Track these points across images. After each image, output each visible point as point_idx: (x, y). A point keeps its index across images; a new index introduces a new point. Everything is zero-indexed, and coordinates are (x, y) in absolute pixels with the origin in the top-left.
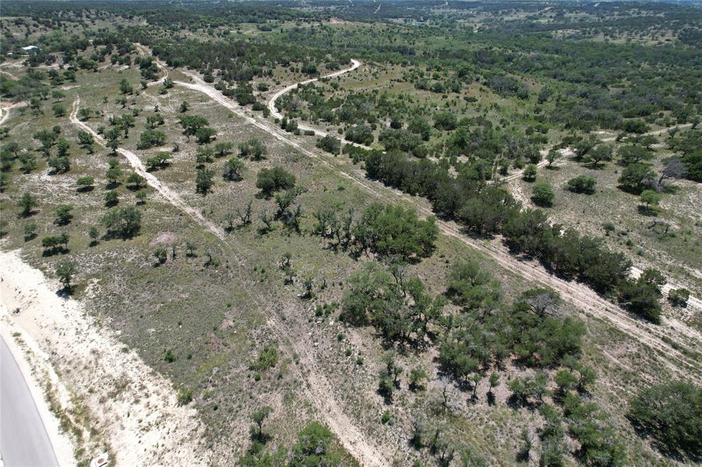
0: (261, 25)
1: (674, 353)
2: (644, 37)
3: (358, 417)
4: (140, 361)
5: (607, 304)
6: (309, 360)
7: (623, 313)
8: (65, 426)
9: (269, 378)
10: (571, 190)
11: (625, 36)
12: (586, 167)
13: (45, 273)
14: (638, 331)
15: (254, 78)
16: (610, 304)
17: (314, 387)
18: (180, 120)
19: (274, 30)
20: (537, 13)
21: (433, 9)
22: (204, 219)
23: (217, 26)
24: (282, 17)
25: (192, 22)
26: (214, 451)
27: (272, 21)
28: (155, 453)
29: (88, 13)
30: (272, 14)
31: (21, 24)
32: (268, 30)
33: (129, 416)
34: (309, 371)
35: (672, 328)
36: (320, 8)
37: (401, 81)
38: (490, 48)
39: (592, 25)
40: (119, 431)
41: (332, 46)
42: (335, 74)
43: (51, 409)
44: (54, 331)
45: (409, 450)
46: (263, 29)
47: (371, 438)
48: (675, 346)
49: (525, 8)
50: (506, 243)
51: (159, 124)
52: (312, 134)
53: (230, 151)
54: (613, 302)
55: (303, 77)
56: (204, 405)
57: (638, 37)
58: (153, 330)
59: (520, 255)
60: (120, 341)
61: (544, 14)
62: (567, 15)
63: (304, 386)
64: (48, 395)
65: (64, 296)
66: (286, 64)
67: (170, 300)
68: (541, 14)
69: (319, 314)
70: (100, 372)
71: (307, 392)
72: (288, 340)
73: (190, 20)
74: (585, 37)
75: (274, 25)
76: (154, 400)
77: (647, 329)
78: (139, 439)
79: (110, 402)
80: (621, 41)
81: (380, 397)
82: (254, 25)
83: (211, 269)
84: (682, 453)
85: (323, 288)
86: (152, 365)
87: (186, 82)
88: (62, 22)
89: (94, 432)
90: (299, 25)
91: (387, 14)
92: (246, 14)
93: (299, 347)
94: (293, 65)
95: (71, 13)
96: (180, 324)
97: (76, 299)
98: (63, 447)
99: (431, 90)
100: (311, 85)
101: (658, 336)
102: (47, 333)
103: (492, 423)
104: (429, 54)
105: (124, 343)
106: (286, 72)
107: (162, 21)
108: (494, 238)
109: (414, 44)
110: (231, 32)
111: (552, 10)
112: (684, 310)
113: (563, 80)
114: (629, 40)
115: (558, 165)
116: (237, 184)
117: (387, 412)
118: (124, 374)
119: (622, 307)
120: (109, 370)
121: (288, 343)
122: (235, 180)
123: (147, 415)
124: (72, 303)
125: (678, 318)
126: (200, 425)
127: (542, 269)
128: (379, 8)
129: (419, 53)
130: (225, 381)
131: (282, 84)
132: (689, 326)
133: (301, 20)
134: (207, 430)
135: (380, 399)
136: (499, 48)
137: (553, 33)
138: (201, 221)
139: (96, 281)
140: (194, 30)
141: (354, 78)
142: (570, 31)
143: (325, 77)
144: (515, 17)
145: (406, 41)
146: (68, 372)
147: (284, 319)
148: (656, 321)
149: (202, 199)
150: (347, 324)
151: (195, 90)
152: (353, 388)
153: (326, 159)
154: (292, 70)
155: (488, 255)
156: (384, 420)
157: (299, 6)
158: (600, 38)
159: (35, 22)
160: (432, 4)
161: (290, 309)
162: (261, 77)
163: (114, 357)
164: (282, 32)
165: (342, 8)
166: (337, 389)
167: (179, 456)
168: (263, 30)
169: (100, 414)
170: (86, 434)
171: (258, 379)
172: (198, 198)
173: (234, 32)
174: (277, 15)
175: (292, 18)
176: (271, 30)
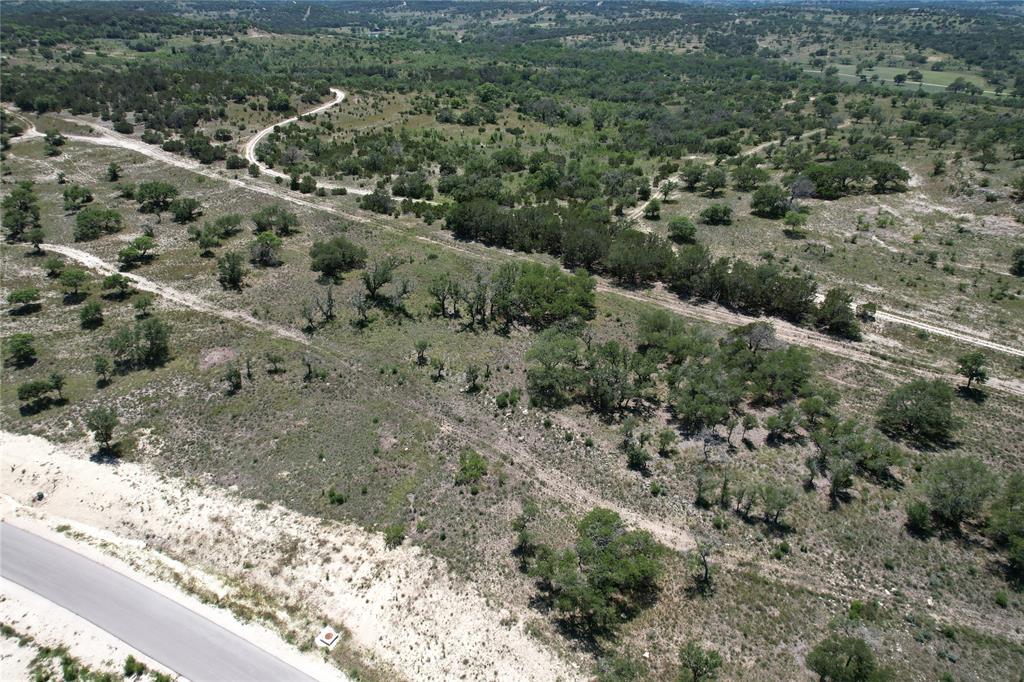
0: (134, 42)
1: (885, 364)
2: (670, 44)
3: (622, 498)
4: (294, 515)
5: (805, 332)
6: (523, 456)
7: (824, 338)
8: (242, 614)
9: (489, 488)
10: (707, 223)
11: (648, 43)
12: (703, 196)
13: (46, 437)
14: (846, 351)
15: (199, 122)
16: (809, 332)
17: (551, 483)
18: (120, 193)
19: (159, 51)
20: (532, 14)
21: (388, 12)
22: (260, 322)
23: (53, 44)
24: (163, 28)
26: (476, 581)
27: (148, 35)
28: (399, 607)
30: (144, 24)
32: (149, 50)
33: (328, 579)
34: (532, 468)
35: (873, 342)
36: (211, 13)
37: (414, 114)
38: (495, 63)
39: (606, 29)
40: (328, 599)
41: (267, 70)
42: (320, 110)
43: (206, 601)
44: (128, 509)
45: (699, 513)
46: (140, 48)
47: (650, 514)
48: (884, 358)
49: (515, 8)
50: (671, 290)
51: (83, 202)
52: (342, 192)
53: (238, 227)
54: (810, 329)
55: (273, 116)
56: (424, 539)
57: (662, 44)
58: (285, 473)
59: (693, 299)
60: (245, 497)
61: (540, 16)
62: (570, 17)
63: (537, 485)
64: (184, 586)
65: (108, 462)
66: (240, 99)
67: (285, 432)
68: (536, 16)
69: (502, 405)
70: (245, 541)
71: (544, 490)
72: (484, 444)
74: (602, 46)
75: (156, 41)
76: (348, 551)
77: (853, 348)
78: (365, 599)
79: (287, 571)
80: (645, 49)
81: (634, 472)
82: (121, 42)
83: (316, 383)
84: (933, 445)
85: (487, 376)
86: (317, 514)
87: (82, 134)
89: (292, 610)
90: (199, 41)
91: (322, 20)
92: (96, 24)
93: (503, 447)
94: (253, 100)
96: (321, 457)
97: (132, 461)
98: (261, 637)
99: (459, 122)
100: (293, 126)
101: (865, 352)
102: (117, 514)
103: (763, 466)
104: (417, 76)
105: (253, 499)
106: (245, 110)
108: (654, 287)
109: (390, 62)
110: (86, 53)
111: (549, 10)
112: (875, 323)
113: (606, 100)
114: (654, 48)
115: (673, 198)
116: (278, 270)
117: (653, 484)
118: (283, 535)
119: (821, 332)
120: (257, 536)
121: (484, 446)
122: (273, 265)
123: (355, 571)
124: (126, 468)
125: (874, 332)
126: (436, 561)
127: (723, 309)
128: (308, 13)
129: (403, 75)
130: (434, 506)
131: (249, 128)
132: (885, 337)
133: (199, 33)
134: (449, 562)
135: (634, 475)
136: (507, 62)
137: (562, 40)
138: (258, 325)
139: (148, 431)
141: (349, 113)
142: (581, 37)
143: (307, 114)
144: (504, 21)
145: (377, 59)
146: (193, 552)
147: (461, 421)
148: (858, 339)
149: (239, 297)
150: (546, 409)
151: (110, 147)
152: (597, 472)
153: (387, 223)
154: (254, 107)
155: (657, 305)
156: (655, 493)
158: (619, 46)
160: (383, 6)
161: (461, 408)
162: (210, 120)
163: (252, 519)
164: (174, 52)
165: (248, 14)
166: (579, 479)
167: (435, 599)
168: (140, 50)
169: (283, 587)
170: (282, 615)
171: (475, 493)
172: (231, 296)
173: (90, 53)
174: (153, 25)
175: (182, 30)
176: (154, 50)
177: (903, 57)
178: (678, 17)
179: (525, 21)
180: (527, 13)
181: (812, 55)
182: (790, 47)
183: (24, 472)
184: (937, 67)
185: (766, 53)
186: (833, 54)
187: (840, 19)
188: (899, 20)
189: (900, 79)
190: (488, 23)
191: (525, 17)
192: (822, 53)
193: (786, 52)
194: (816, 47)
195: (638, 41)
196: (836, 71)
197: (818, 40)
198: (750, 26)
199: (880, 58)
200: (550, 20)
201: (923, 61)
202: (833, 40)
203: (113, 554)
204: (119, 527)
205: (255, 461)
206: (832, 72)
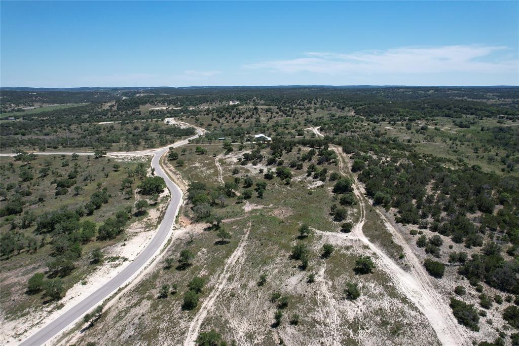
0: (458, 121)
19: (472, 128)
23: (414, 120)
24: (479, 112)
25: (392, 115)
27: (468, 116)
29: (316, 101)
30: (469, 110)
31: (269, 111)
32: (465, 127)
46: (461, 126)
73: (391, 113)
75: (472, 121)
82: (450, 119)
88: (294, 110)
90: (501, 123)
92: (441, 108)
95: (306, 101)
107: (367, 112)
110: (429, 127)
133: (503, 117)
140: (393, 123)
157: (486, 98)
159: (278, 110)
164: (482, 130)
173: (431, 127)
174: (473, 111)
175: (491, 114)
176: (469, 127)
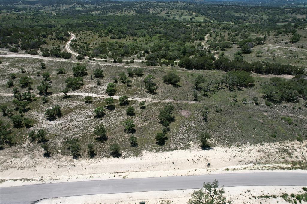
2: (125, 13)
6: (291, 115)
20: (73, 5)
34: (297, 117)
50: (256, 73)
58: (253, 135)
59: (264, 74)
60: (254, 144)
66: (45, 37)
69: (268, 106)
72: (279, 115)
100: (73, 44)
105: (257, 144)
106: (51, 40)
111: (78, 4)
127: (273, 75)
137: (91, 13)
142: (97, 12)
143: (71, 40)
147: (266, 111)
150: (278, 104)
161: (261, 109)
171: (296, 125)
177: (187, 14)
178: (120, 5)
179: (72, 8)
180: (71, 5)
181: (165, 14)
182: (158, 12)
183: (193, 160)
184: (196, 16)
185: (153, 14)
186: (170, 13)
187: (163, 4)
188: (177, 4)
189: (191, 19)
190: (60, 9)
191: (71, 6)
192: (168, 13)
193: (158, 13)
194: (165, 12)
195: (115, 12)
196: (175, 18)
197: (164, 9)
198: (143, 7)
199: (182, 14)
200: (80, 7)
201: (192, 14)
202: (168, 10)
203: (251, 169)
204: (240, 163)
205: (242, 135)
206: (174, 18)
